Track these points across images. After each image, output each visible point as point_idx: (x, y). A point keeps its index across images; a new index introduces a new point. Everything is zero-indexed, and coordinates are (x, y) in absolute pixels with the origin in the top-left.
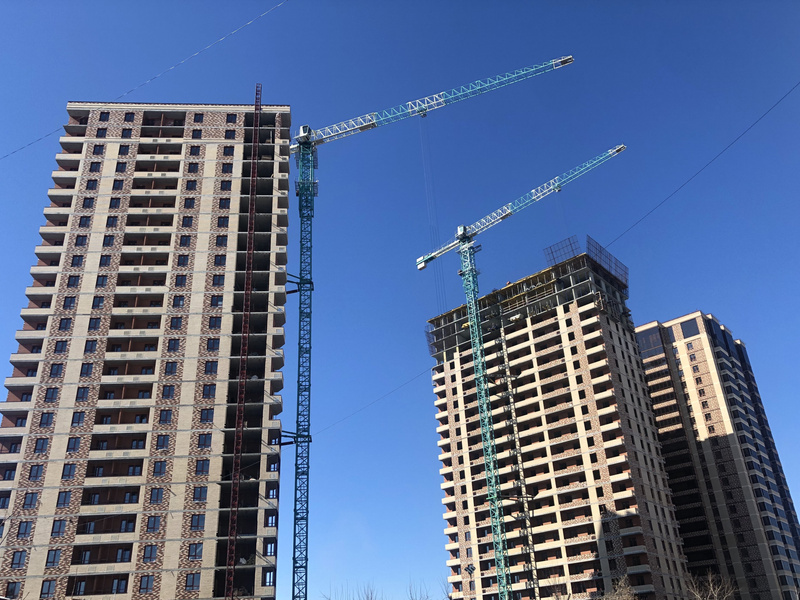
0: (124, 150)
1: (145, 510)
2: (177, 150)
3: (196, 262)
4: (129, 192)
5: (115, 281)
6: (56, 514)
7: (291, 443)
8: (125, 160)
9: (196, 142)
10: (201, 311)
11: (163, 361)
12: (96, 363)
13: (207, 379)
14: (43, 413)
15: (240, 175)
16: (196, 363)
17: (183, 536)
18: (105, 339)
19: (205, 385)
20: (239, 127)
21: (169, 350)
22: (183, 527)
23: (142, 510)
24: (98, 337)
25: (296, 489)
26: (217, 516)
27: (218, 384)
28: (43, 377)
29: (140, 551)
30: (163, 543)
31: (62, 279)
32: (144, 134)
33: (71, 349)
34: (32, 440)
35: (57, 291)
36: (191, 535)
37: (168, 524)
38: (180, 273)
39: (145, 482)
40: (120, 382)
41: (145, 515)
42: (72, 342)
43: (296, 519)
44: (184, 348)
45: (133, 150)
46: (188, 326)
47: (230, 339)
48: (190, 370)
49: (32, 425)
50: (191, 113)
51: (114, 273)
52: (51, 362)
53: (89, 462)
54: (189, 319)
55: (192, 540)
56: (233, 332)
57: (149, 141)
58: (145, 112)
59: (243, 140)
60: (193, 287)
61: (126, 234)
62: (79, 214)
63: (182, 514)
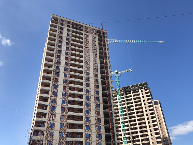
0: (68, 30)
1: (85, 132)
3: (90, 64)
4: (71, 42)
5: (70, 65)
6: (60, 130)
8: (69, 33)
9: (86, 33)
10: (93, 77)
11: (85, 89)
12: (67, 86)
14: (53, 99)
15: (98, 45)
16: (94, 91)
17: (96, 140)
19: (97, 97)
21: (86, 86)
22: (96, 138)
23: (84, 131)
24: (67, 79)
26: (105, 135)
27: (100, 98)
28: (52, 88)
30: (91, 142)
32: (73, 28)
33: (59, 81)
34: (50, 106)
36: (99, 140)
37: (92, 136)
38: (87, 66)
39: (84, 123)
40: (74, 93)
41: (85, 133)
42: (60, 79)
44: (90, 86)
45: (71, 31)
46: (90, 81)
47: (101, 86)
48: (92, 93)
49: (50, 102)
50: (84, 26)
51: (69, 62)
52: (54, 84)
53: (68, 115)
54: (91, 79)
55: (99, 142)
56: (102, 84)
57: (75, 30)
58: (73, 22)
59: (98, 36)
60: (90, 70)
61: (71, 53)
62: (58, 44)
63: (95, 134)
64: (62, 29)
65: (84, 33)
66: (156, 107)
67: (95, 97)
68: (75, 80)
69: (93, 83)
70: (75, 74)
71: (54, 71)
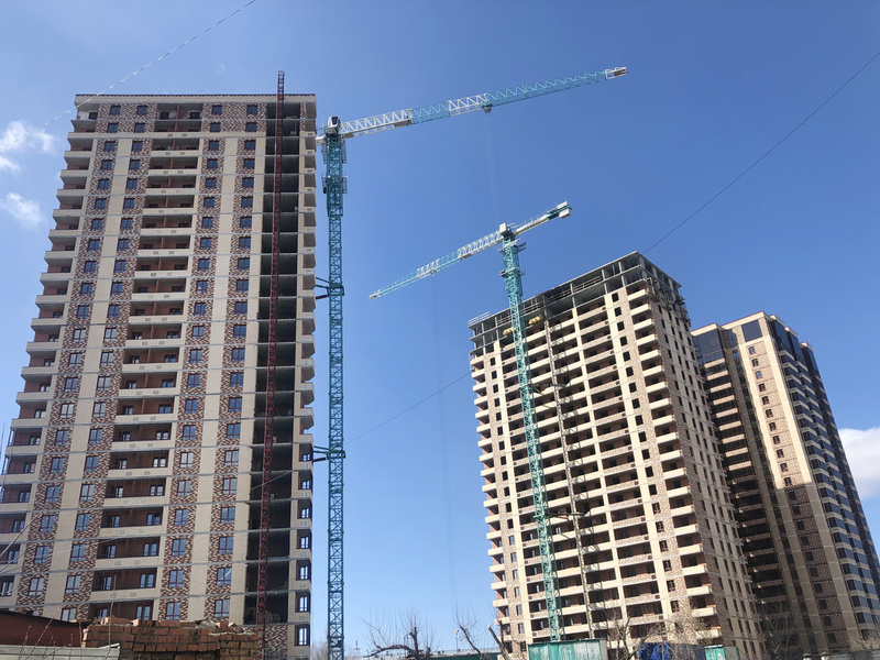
0: (137, 146)
1: (169, 532)
2: (194, 145)
3: (217, 265)
4: (143, 191)
5: (131, 287)
6: (74, 537)
7: (324, 459)
8: (138, 158)
9: (214, 136)
10: (225, 318)
11: (184, 373)
13: (232, 392)
14: (58, 430)
15: (263, 172)
16: (220, 376)
17: (210, 559)
18: (122, 350)
19: (230, 398)
20: (261, 119)
21: (190, 361)
22: (210, 550)
23: (165, 532)
24: (114, 348)
25: (330, 509)
26: (246, 537)
27: (244, 397)
28: (57, 392)
29: (165, 576)
30: (189, 567)
31: (75, 286)
32: (158, 129)
33: (86, 360)
34: (47, 459)
35: (69, 299)
36: (219, 558)
37: (194, 547)
38: (201, 278)
39: (168, 502)
40: (139, 396)
41: (169, 537)
42: (87, 353)
43: (330, 540)
44: (206, 359)
45: (147, 146)
46: (211, 335)
47: (256, 348)
48: (214, 382)
49: (47, 442)
50: (208, 104)
51: (130, 279)
52: (65, 376)
53: (108, 481)
54: (212, 328)
55: (220, 563)
56: (259, 341)
57: (163, 135)
58: (159, 105)
59: (265, 133)
60: (215, 293)
61: (142, 237)
62: (90, 216)
63: (208, 536)
64: (110, 146)
65: (204, 135)
66: (751, 350)
67: (222, 400)
68: (144, 347)
69: (223, 342)
70: (148, 323)
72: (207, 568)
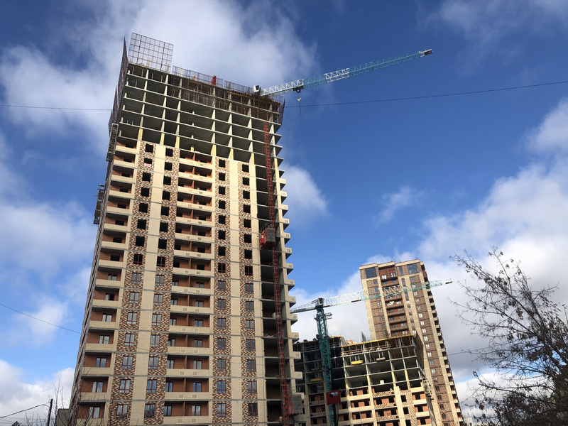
3: (230, 179)
5: (177, 182)
6: (150, 351)
10: (238, 214)
11: (216, 245)
12: (169, 240)
13: (247, 262)
14: (133, 273)
16: (238, 251)
17: (243, 375)
18: (174, 223)
19: (246, 266)
21: (219, 238)
22: (242, 368)
23: (212, 353)
24: (169, 221)
26: (264, 361)
27: (254, 267)
28: (130, 245)
29: (214, 385)
30: (230, 379)
31: (138, 173)
33: (149, 226)
34: (127, 292)
36: (248, 374)
37: (232, 364)
38: (222, 185)
39: (213, 333)
40: (187, 256)
41: (215, 357)
42: (150, 222)
44: (229, 239)
46: (230, 223)
47: (258, 237)
49: (126, 280)
52: (136, 235)
53: (171, 313)
54: (231, 219)
55: (249, 378)
60: (230, 196)
63: (240, 358)
67: (241, 267)
68: (188, 223)
69: (238, 229)
70: (189, 207)
71: (135, 199)
72: (241, 381)
